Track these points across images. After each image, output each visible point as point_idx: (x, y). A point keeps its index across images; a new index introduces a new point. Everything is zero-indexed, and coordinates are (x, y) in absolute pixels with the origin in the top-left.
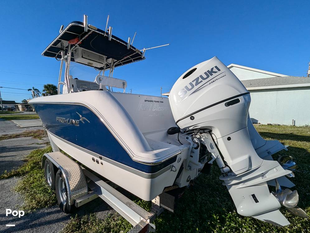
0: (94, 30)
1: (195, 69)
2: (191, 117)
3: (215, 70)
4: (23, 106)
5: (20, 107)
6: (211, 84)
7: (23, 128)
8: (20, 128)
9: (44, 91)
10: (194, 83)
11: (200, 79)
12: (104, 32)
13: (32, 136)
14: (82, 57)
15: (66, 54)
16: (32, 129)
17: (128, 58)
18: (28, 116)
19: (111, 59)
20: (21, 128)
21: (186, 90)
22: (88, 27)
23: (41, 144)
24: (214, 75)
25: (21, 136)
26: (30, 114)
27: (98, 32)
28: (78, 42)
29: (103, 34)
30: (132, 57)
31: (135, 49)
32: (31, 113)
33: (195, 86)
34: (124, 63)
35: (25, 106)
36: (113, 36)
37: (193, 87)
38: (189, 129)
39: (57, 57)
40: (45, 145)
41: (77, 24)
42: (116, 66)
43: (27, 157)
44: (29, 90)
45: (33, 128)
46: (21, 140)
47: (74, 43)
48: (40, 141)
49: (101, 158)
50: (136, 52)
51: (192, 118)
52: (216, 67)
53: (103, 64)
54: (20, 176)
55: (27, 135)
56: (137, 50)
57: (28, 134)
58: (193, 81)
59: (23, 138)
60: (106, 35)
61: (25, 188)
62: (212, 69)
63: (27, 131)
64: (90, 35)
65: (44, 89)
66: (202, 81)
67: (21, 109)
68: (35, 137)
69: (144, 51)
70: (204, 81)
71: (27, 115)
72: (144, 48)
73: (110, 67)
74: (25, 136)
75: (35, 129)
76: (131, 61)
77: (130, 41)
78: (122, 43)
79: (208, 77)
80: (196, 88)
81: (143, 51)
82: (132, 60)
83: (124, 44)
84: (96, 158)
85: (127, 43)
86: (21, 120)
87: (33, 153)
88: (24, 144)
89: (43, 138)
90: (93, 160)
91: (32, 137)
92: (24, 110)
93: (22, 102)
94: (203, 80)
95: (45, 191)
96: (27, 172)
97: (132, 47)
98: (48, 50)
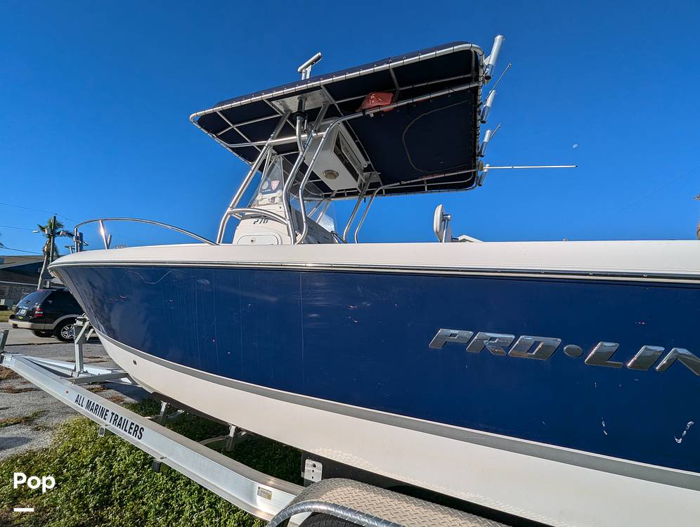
50: (475, 168)
82: (424, 187)
98: (222, 112)
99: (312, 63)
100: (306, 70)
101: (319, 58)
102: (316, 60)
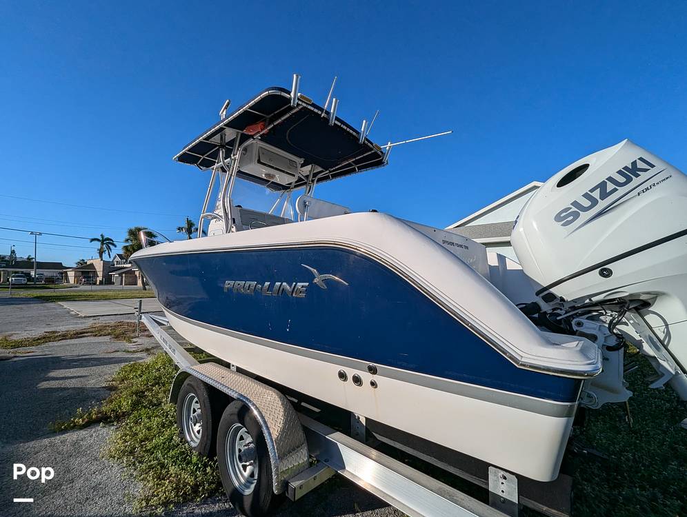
0: (305, 105)
1: (585, 167)
2: (601, 270)
3: (640, 165)
4: (78, 273)
5: (71, 274)
6: (642, 194)
7: (85, 317)
8: (79, 317)
9: (127, 240)
10: (596, 194)
11: (610, 186)
12: (322, 110)
13: (109, 334)
14: (259, 162)
15: (227, 156)
16: (105, 321)
17: (349, 165)
18: (90, 293)
19: (309, 167)
20: (81, 317)
21: (576, 210)
22: (298, 99)
23: (134, 352)
24: (644, 176)
25: (86, 334)
26: (91, 291)
27: (312, 109)
28: (262, 130)
29: (320, 112)
30: (356, 162)
31: (372, 144)
32: (94, 287)
33: (599, 200)
34: (334, 176)
35: (80, 274)
36: (337, 119)
37: (594, 202)
38: (590, 300)
39: (201, 164)
40: (144, 354)
41: (278, 93)
42: (319, 180)
43: (113, 381)
44: (92, 240)
45: (106, 318)
46: (90, 344)
47: (252, 134)
48: (130, 346)
49: (373, 370)
50: (372, 150)
51: (606, 273)
52: (641, 159)
53: (294, 175)
54: (110, 422)
55: (97, 332)
56: (376, 145)
57: (101, 330)
58: (592, 191)
59: (92, 338)
60: (326, 116)
61: (132, 453)
62: (634, 163)
63: (95, 324)
64: (293, 114)
65: (128, 237)
66: (615, 190)
67: (72, 280)
68: (117, 337)
69: (389, 149)
70: (622, 191)
71: (85, 291)
72: (389, 143)
73: (306, 183)
74: (96, 336)
75: (112, 321)
76: (353, 171)
77: (364, 129)
78: (351, 131)
79: (629, 180)
80: (602, 204)
81: (387, 148)
83: (354, 134)
84: (350, 372)
85: (358, 133)
86: (80, 303)
87: (126, 372)
88: (99, 352)
89: (135, 340)
90: (342, 376)
91: (109, 337)
92: (78, 281)
93: (75, 266)
94: (617, 187)
95: (184, 458)
96: (124, 413)
97: (367, 140)
98: (189, 150)
99: (226, 108)
100: (223, 113)
101: (228, 104)
102: (227, 105)
